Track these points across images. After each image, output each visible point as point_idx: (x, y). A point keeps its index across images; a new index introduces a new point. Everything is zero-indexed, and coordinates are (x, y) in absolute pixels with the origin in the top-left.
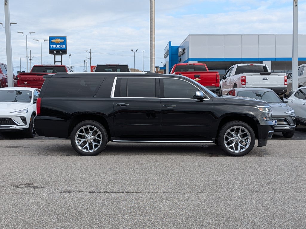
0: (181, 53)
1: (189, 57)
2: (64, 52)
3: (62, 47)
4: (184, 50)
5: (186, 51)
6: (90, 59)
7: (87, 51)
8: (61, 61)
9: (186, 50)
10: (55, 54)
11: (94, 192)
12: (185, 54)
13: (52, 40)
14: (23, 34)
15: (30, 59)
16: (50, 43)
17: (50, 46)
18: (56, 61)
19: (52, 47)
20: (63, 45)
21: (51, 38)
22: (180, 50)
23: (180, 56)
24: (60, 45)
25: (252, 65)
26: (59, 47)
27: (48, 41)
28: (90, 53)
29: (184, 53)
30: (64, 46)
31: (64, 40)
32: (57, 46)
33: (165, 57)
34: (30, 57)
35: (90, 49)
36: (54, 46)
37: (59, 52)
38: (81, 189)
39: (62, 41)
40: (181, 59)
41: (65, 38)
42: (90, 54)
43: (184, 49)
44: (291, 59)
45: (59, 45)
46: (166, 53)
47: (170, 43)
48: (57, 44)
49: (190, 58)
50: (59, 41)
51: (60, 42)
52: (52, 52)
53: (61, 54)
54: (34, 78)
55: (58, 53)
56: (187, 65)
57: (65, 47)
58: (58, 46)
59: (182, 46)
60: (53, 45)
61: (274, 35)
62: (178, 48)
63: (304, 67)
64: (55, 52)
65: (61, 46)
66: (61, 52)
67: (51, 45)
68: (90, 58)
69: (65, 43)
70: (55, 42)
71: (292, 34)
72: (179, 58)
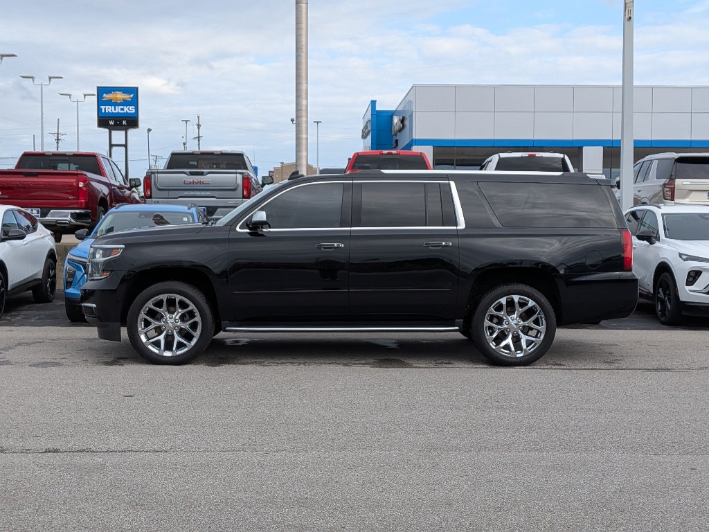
0: (397, 128)
1: (414, 137)
2: (133, 122)
3: (128, 111)
4: (402, 121)
5: (407, 123)
6: (199, 140)
7: (186, 121)
8: (124, 143)
9: (408, 119)
10: (111, 128)
11: (56, 451)
12: (405, 129)
13: (105, 95)
14: (33, 81)
15: (58, 140)
16: (100, 102)
17: (99, 110)
18: (113, 143)
19: (103, 111)
20: (130, 107)
21: (101, 91)
22: (396, 120)
23: (396, 134)
24: (122, 107)
25: (534, 156)
26: (120, 111)
27: (96, 97)
28: (199, 126)
29: (404, 126)
30: (132, 110)
31: (132, 96)
32: (115, 110)
33: (364, 137)
34: (58, 134)
35: (198, 117)
36: (109, 109)
37: (121, 124)
38: (31, 443)
39: (128, 96)
40: (397, 141)
41: (134, 91)
42: (199, 128)
43: (403, 118)
44: (620, 141)
45: (120, 107)
46: (366, 127)
47: (373, 103)
48: (115, 104)
49: (416, 140)
50: (120, 96)
51: (124, 100)
52: (103, 122)
53: (125, 128)
54: (19, 182)
55: (118, 125)
56: (383, 154)
57: (134, 111)
58: (118, 110)
59: (400, 111)
60: (107, 107)
61: (608, 87)
62: (391, 115)
63: (651, 160)
64: (112, 123)
65: (126, 109)
66: (124, 122)
67: (103, 107)
68: (199, 137)
69: (135, 102)
70: (111, 100)
71: (621, 84)
72: (395, 138)
